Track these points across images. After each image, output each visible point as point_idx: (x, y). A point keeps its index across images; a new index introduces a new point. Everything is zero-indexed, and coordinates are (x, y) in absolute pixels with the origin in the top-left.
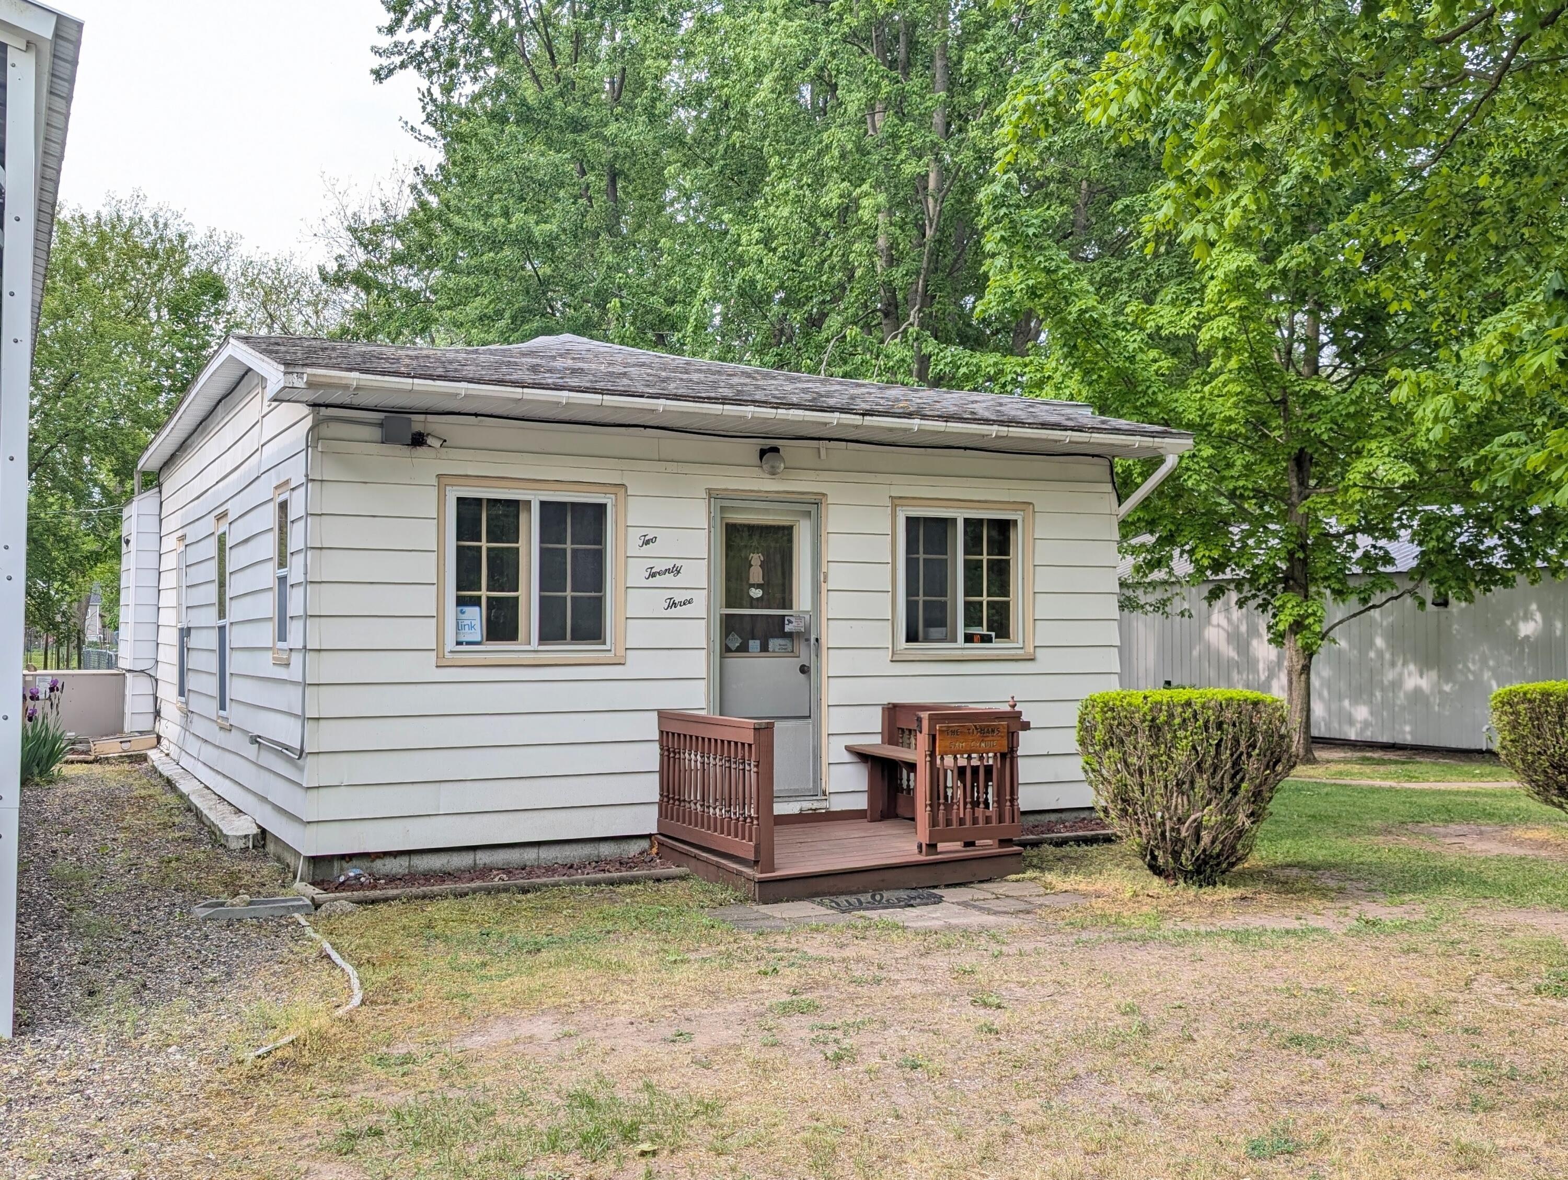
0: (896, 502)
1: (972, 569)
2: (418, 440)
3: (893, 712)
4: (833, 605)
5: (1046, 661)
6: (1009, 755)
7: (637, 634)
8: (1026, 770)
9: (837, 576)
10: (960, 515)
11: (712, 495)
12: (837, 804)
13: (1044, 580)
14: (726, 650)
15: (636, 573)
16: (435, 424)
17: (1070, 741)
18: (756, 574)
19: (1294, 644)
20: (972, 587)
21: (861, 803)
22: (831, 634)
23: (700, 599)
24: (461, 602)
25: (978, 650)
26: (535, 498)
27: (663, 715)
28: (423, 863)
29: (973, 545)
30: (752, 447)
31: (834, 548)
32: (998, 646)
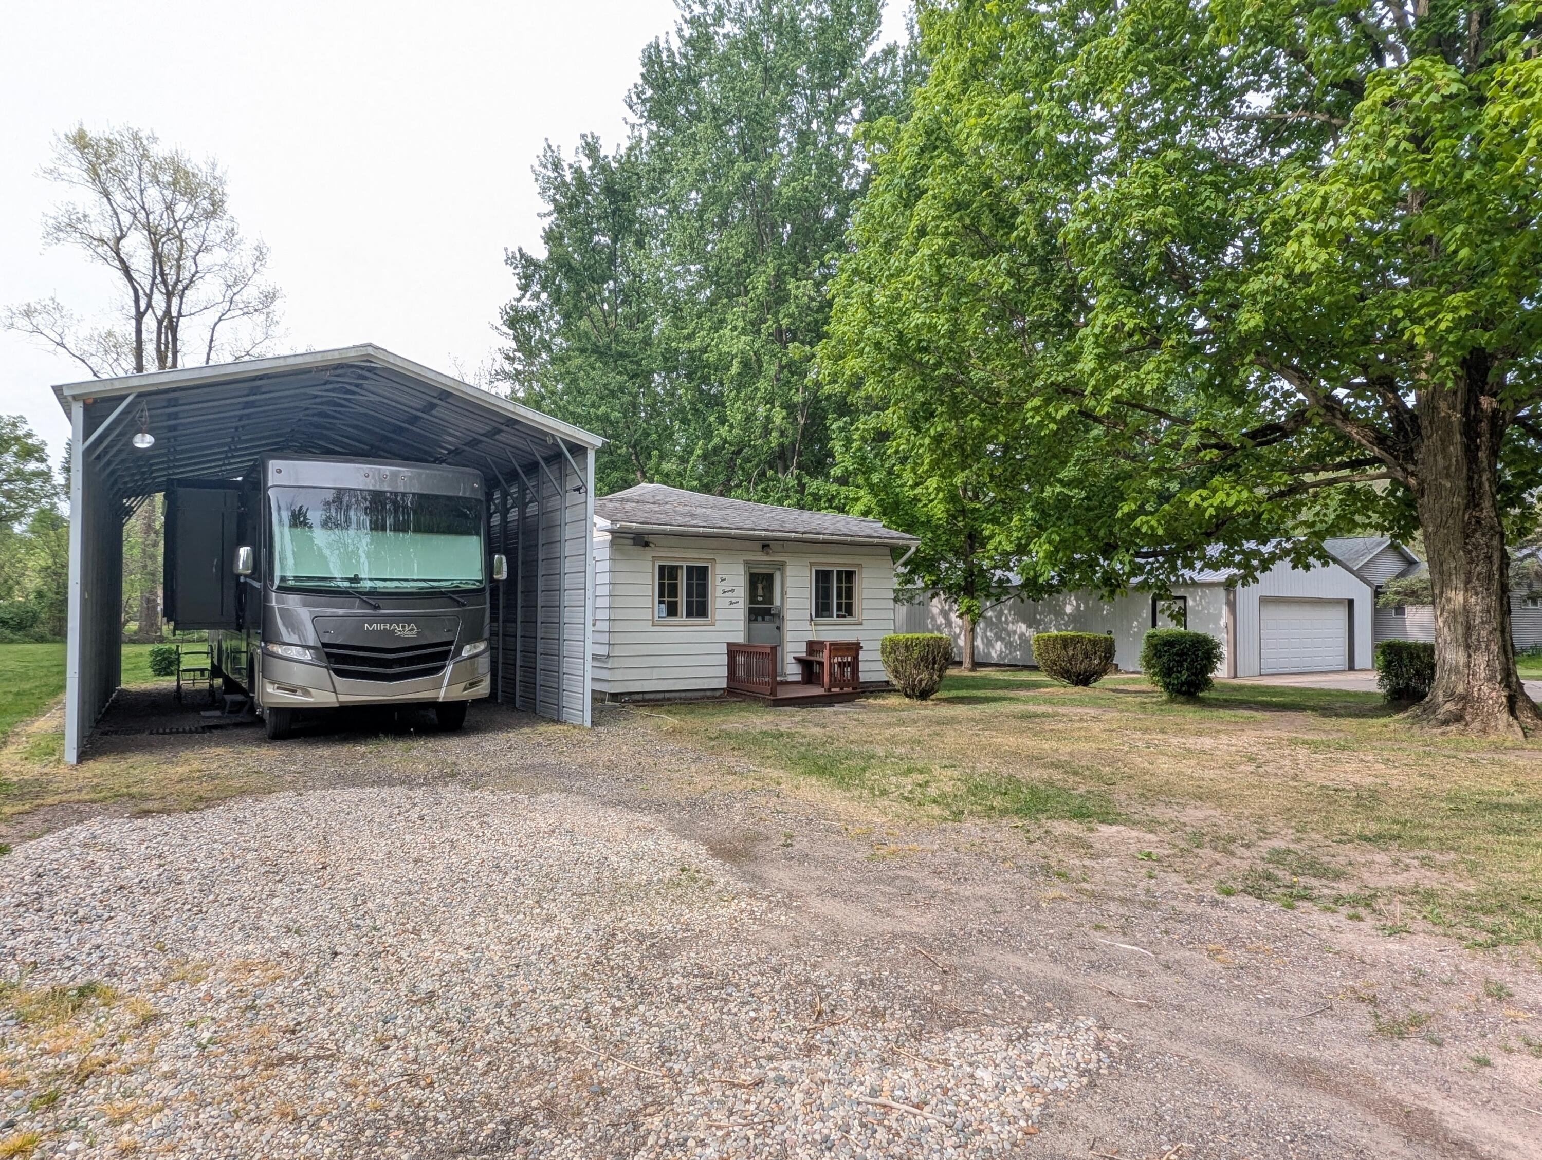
0: (812, 564)
1: (839, 589)
2: (647, 544)
3: (810, 644)
4: (789, 604)
5: (866, 624)
6: (856, 658)
7: (719, 615)
8: (862, 666)
9: (790, 592)
10: (835, 569)
11: (746, 562)
12: (790, 679)
13: (866, 594)
14: (750, 620)
15: (719, 593)
16: (651, 538)
17: (878, 656)
18: (760, 592)
19: (968, 617)
20: (839, 596)
21: (799, 678)
22: (788, 615)
23: (741, 601)
24: (660, 602)
25: (842, 620)
26: (684, 564)
27: (729, 645)
28: (647, 696)
29: (839, 581)
30: (758, 545)
31: (789, 582)
32: (848, 619)
